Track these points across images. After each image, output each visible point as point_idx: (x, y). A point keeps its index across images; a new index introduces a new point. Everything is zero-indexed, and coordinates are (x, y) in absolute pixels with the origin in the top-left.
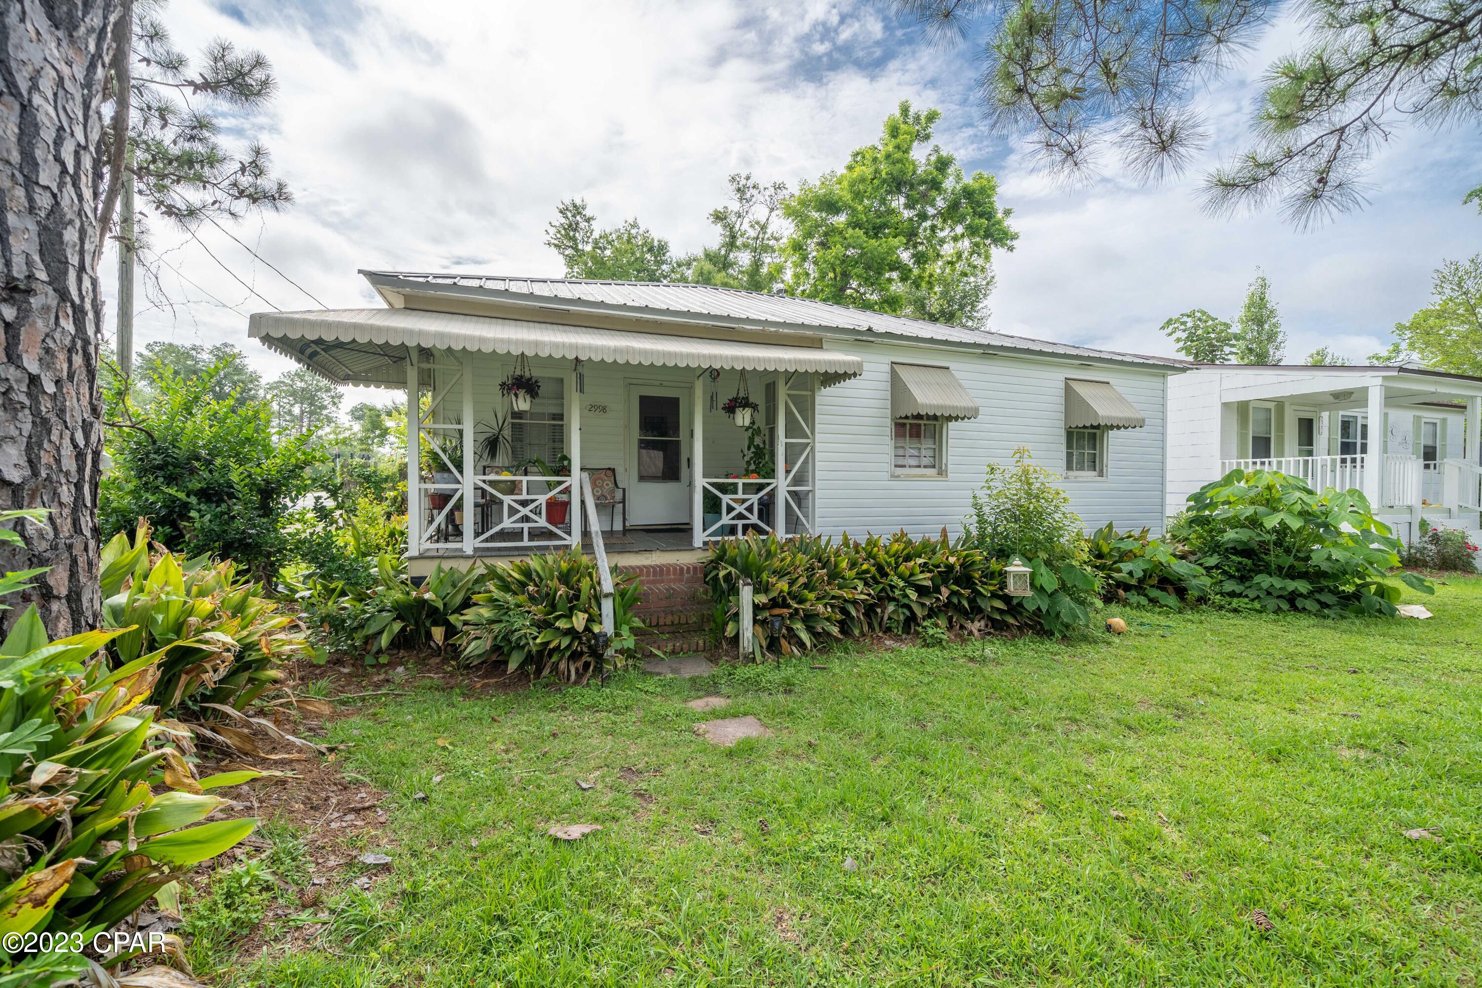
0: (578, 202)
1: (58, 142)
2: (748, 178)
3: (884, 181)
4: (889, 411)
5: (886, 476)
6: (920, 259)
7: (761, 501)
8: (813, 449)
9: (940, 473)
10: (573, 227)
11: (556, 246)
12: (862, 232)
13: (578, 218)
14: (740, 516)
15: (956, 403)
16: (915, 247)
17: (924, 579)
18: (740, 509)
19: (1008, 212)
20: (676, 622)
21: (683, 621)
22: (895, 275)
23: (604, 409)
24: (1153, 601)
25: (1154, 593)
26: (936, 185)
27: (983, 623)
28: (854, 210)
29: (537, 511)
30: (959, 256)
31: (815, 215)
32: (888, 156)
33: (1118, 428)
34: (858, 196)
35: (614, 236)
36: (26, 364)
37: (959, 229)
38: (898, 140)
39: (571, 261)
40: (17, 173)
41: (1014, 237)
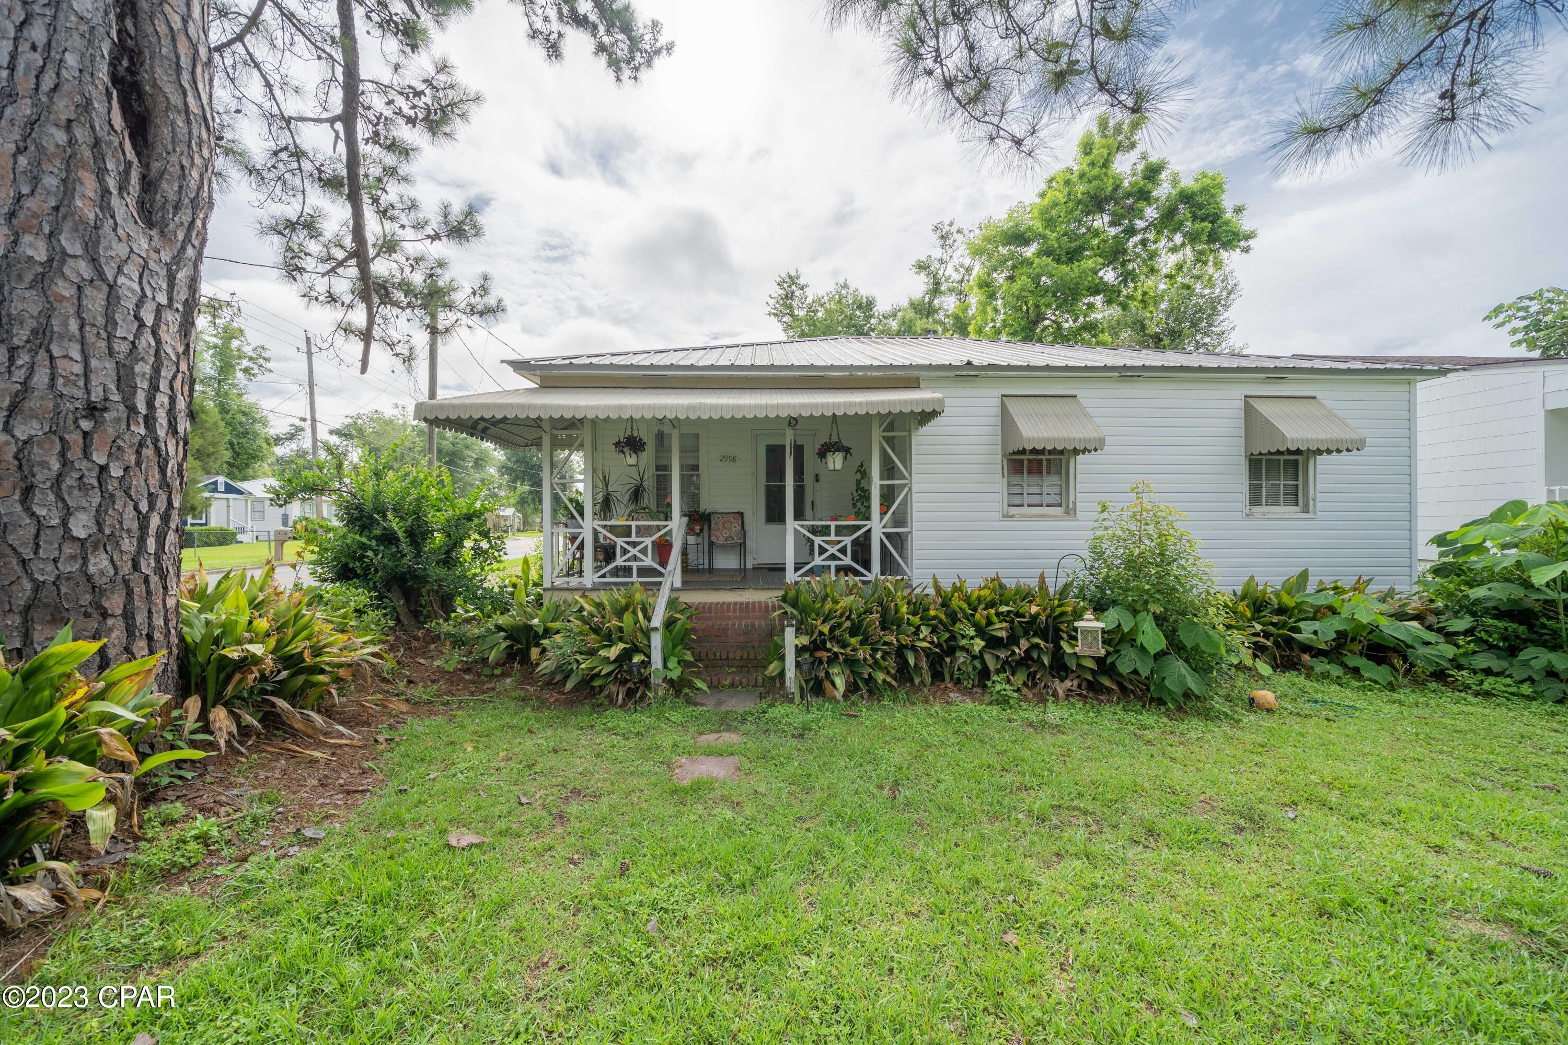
0: (793, 274)
1: (139, 305)
2: (951, 225)
3: (1079, 202)
4: (999, 448)
5: (998, 516)
6: (1127, 277)
7: (855, 543)
8: (910, 489)
9: (1067, 512)
10: (790, 296)
11: (775, 315)
12: (1050, 259)
13: (794, 287)
14: (833, 557)
15: (1076, 435)
16: (1123, 264)
17: (1000, 630)
18: (833, 550)
19: (1238, 210)
20: (745, 657)
21: (752, 656)
22: (1098, 300)
23: (734, 459)
24: (1356, 671)
25: (1353, 661)
26: (1143, 195)
27: (1075, 683)
28: (1044, 237)
29: (644, 551)
30: (1180, 267)
31: (1004, 250)
32: (1082, 176)
33: (1329, 452)
34: (1050, 223)
35: (826, 299)
36: (94, 458)
37: (1178, 239)
38: (1092, 157)
39: (788, 327)
40: (101, 331)
41: (1249, 236)
